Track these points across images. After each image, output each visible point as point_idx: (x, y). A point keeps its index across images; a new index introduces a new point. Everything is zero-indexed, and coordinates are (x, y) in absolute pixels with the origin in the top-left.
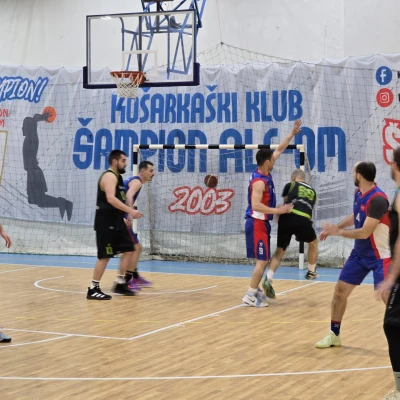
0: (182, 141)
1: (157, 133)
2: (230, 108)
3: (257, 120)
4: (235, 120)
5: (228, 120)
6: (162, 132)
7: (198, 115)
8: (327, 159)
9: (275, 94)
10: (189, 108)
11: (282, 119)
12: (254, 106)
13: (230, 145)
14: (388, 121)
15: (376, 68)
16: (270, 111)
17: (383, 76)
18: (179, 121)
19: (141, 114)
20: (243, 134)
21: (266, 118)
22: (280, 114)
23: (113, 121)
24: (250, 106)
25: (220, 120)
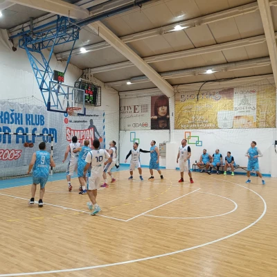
2: (20, 119)
3: (30, 124)
4: (22, 124)
9: (36, 116)
10: (3, 117)
11: (38, 125)
12: (29, 120)
14: (67, 128)
16: (34, 122)
17: (66, 114)
20: (24, 129)
21: (33, 124)
22: (37, 123)
25: (16, 123)
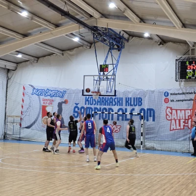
0: (106, 111)
1: (99, 108)
2: (121, 102)
3: (129, 105)
4: (122, 105)
5: (120, 105)
6: (100, 108)
7: (111, 104)
8: (149, 118)
9: (134, 98)
10: (109, 101)
12: (128, 102)
13: (121, 113)
14: (167, 107)
15: (164, 92)
16: (132, 103)
17: (166, 94)
18: (105, 105)
19: (94, 103)
20: (124, 109)
21: (131, 105)
22: (135, 104)
23: (86, 104)
24: (127, 102)
25: (117, 105)
